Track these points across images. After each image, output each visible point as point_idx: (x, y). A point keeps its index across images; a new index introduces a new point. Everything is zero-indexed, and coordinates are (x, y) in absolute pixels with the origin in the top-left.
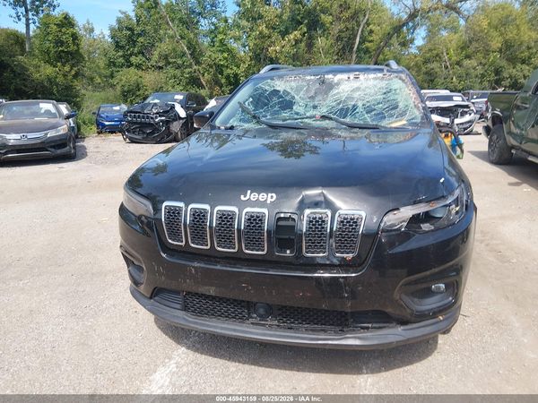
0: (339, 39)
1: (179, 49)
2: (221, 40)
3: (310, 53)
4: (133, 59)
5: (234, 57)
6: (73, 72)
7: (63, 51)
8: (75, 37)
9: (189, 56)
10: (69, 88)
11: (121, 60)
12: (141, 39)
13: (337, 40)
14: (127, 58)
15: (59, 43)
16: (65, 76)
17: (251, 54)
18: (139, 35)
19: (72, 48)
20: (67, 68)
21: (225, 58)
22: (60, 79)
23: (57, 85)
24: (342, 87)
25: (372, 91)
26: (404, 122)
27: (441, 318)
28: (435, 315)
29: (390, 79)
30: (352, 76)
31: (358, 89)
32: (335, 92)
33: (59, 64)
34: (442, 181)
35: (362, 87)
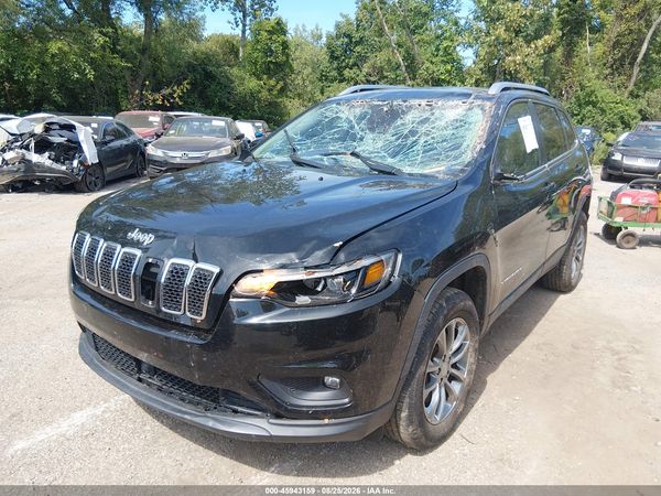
0: (617, 44)
1: (394, 61)
2: (445, 48)
3: (568, 64)
4: (347, 73)
5: (460, 69)
6: (279, 87)
7: (271, 62)
8: (285, 45)
9: (404, 69)
10: (273, 105)
11: (334, 73)
12: (358, 49)
13: (614, 47)
14: (340, 70)
15: (268, 52)
16: (270, 90)
17: (482, 65)
18: (357, 43)
19: (282, 58)
20: (272, 82)
21: (448, 71)
22: (264, 94)
23: (259, 100)
24: (409, 117)
25: (443, 123)
26: (443, 168)
27: (326, 421)
28: (317, 414)
29: (469, 109)
30: (424, 102)
31: (427, 120)
32: (399, 122)
33: (265, 77)
34: (337, 245)
35: (433, 118)
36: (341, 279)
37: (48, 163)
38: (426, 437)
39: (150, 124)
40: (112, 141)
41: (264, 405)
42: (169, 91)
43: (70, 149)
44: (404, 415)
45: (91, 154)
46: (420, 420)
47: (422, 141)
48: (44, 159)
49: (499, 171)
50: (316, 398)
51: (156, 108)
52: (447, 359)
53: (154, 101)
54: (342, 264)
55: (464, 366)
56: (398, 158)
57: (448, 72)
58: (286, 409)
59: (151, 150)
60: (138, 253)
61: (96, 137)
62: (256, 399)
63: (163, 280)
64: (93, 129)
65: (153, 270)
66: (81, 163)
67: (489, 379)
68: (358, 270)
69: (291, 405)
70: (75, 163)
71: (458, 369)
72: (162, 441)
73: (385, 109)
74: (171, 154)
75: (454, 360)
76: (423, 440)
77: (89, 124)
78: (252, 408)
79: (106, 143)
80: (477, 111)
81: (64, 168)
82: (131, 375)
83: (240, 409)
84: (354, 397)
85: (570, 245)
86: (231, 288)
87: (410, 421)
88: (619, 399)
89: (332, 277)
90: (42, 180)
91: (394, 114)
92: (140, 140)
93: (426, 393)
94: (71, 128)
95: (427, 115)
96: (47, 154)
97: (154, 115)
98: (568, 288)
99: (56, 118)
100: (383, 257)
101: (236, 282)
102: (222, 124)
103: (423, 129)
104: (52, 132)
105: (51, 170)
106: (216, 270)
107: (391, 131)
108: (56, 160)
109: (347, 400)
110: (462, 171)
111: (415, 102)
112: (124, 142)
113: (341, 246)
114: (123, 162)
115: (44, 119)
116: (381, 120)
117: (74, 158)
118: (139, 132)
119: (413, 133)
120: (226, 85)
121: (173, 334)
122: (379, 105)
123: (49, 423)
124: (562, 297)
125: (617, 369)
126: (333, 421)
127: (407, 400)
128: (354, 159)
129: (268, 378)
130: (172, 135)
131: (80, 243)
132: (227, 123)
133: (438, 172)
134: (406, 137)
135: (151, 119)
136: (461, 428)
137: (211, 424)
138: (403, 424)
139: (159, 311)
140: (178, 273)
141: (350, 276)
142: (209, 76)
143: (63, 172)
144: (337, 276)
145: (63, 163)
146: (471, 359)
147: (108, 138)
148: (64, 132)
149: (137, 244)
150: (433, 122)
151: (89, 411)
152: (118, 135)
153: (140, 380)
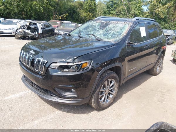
1: (124, 9)
2: (139, 6)
4: (111, 12)
5: (143, 12)
6: (92, 15)
7: (91, 8)
8: (95, 4)
9: (127, 11)
11: (108, 12)
15: (90, 6)
16: (90, 16)
17: (149, 11)
18: (115, 4)
19: (94, 8)
20: (90, 14)
22: (88, 17)
24: (110, 26)
25: (118, 28)
26: (114, 40)
27: (71, 100)
28: (69, 98)
29: (126, 24)
30: (114, 22)
31: (114, 27)
32: (107, 27)
33: (89, 12)
34: (75, 58)
35: (116, 26)
36: (75, 66)
37: (30, 33)
38: (99, 107)
39: (57, 24)
40: (46, 28)
41: (56, 94)
42: (63, 15)
43: (35, 29)
44: (93, 101)
45: (40, 31)
46: (98, 103)
47: (112, 32)
48: (28, 32)
49: (129, 42)
50: (68, 94)
51: (60, 20)
52: (108, 89)
53: (59, 18)
54: (76, 62)
55: (114, 91)
56: (105, 36)
57: (139, 13)
58: (61, 96)
59: (55, 31)
60: (32, 56)
61: (42, 27)
62: (54, 93)
63: (35, 63)
64: (41, 25)
65: (34, 60)
66: (38, 33)
67: (124, 95)
68: (80, 64)
69: (63, 95)
70: (36, 33)
71: (112, 91)
72: (38, 101)
73: (105, 23)
74: (60, 32)
75: (110, 89)
76: (98, 107)
77: (40, 23)
78: (54, 95)
79: (44, 28)
80: (127, 25)
81: (33, 34)
82: (31, 84)
83: (52, 95)
84: (78, 95)
85: (157, 63)
86: (49, 66)
87: (94, 103)
88: (158, 105)
89: (73, 65)
90: (28, 37)
91: (107, 25)
92: (54, 28)
93: (100, 96)
94: (36, 24)
95: (114, 25)
96: (29, 30)
97: (58, 22)
98: (156, 74)
99: (32, 21)
100: (87, 61)
101: (50, 65)
102: (74, 25)
103: (113, 29)
104: (31, 25)
105: (31, 35)
106: (46, 61)
107: (105, 29)
108: (32, 32)
109: (76, 95)
110: (118, 41)
111: (112, 22)
112: (49, 28)
113: (76, 58)
114: (49, 33)
115: (29, 21)
116: (103, 26)
117: (36, 32)
118: (53, 26)
119: (110, 30)
120: (78, 14)
121: (37, 76)
122: (103, 22)
123: (14, 94)
124: (153, 77)
125: (161, 97)
126: (72, 100)
127: (93, 97)
128: (93, 36)
129: (57, 88)
130: (61, 27)
131: (21, 53)
132: (75, 24)
133: (112, 41)
134: (109, 31)
135: (57, 23)
136: (112, 107)
137: (45, 97)
138: (93, 103)
139: (34, 70)
140: (39, 61)
141: (78, 65)
142: (74, 12)
143: (33, 35)
144: (74, 65)
145: (33, 33)
146: (116, 90)
147: (45, 27)
148: (34, 25)
149: (31, 54)
150: (116, 28)
151: (24, 92)
152: (48, 26)
153: (33, 86)
